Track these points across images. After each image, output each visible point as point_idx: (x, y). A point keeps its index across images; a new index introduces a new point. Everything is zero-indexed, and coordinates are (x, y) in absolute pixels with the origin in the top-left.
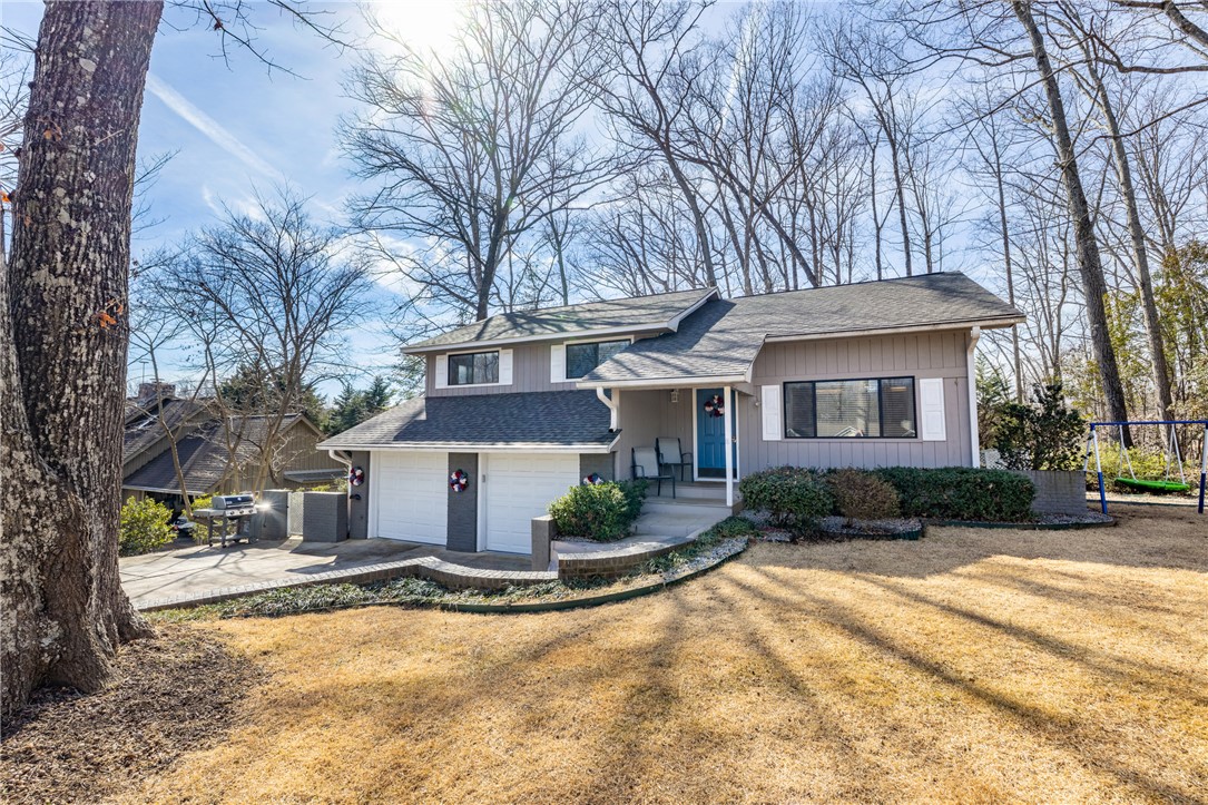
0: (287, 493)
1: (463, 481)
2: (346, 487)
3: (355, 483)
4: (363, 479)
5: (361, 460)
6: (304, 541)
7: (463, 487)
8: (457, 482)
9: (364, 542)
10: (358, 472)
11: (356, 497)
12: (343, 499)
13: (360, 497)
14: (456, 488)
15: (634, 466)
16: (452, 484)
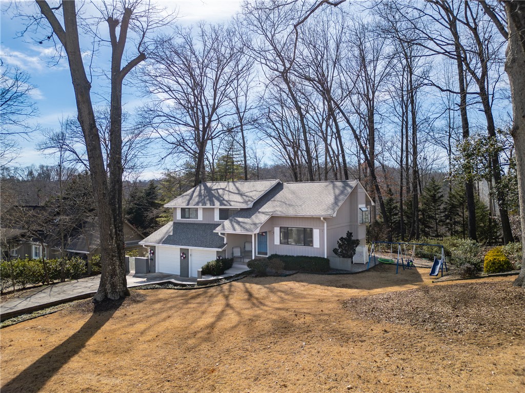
0: (128, 257)
1: (184, 256)
2: (148, 255)
3: (151, 255)
4: (154, 254)
5: (153, 249)
6: (136, 273)
7: (184, 258)
8: (183, 256)
9: (155, 274)
10: (152, 252)
11: (152, 259)
12: (147, 260)
13: (153, 259)
14: (182, 258)
15: (233, 253)
16: (181, 257)
